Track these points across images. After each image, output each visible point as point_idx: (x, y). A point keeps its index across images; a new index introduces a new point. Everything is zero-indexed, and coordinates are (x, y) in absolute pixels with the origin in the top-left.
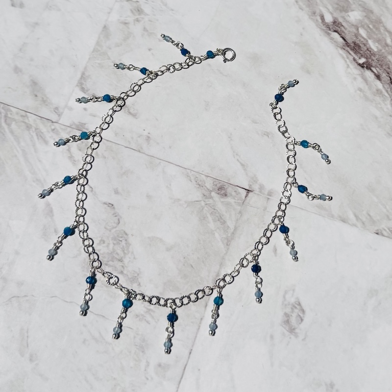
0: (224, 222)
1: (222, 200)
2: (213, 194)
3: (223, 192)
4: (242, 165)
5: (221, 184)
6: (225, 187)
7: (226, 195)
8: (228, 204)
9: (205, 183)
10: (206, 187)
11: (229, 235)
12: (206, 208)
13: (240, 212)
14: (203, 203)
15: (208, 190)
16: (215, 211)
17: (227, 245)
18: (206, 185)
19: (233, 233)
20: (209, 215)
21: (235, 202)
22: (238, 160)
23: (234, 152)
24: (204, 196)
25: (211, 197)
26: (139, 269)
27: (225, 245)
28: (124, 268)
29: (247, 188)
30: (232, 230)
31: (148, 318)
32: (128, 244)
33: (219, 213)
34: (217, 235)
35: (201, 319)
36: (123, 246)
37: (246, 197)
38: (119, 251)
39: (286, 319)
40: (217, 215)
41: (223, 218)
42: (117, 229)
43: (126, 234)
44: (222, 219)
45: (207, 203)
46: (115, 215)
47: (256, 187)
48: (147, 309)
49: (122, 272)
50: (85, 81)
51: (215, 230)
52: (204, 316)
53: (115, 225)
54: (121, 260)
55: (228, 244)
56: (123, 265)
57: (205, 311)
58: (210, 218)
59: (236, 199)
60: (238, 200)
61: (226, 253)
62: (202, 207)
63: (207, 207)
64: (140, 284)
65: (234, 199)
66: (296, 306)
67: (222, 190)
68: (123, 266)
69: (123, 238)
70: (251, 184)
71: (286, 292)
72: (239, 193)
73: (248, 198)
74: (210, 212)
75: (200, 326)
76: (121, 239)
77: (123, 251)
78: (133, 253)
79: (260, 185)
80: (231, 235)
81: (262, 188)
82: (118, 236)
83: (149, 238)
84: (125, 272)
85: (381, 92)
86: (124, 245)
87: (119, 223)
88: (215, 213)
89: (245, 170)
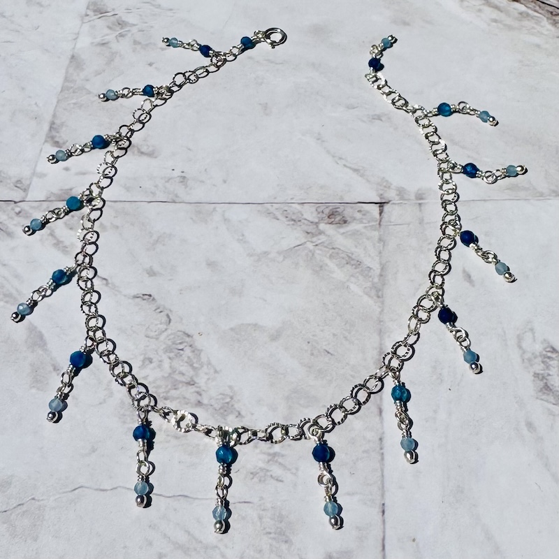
0: (359, 263)
1: (342, 230)
2: (322, 226)
3: (338, 218)
4: (356, 170)
5: (331, 208)
6: (338, 210)
7: (345, 222)
8: (355, 234)
9: (302, 215)
10: (306, 219)
11: (376, 280)
12: (318, 252)
13: (380, 240)
14: (310, 246)
15: (312, 222)
16: (336, 250)
17: (378, 297)
18: (305, 216)
19: (381, 275)
20: (328, 261)
21: (366, 227)
22: (345, 166)
23: (333, 157)
24: (308, 233)
25: (321, 233)
26: (230, 387)
27: (375, 298)
28: (200, 395)
29: (378, 200)
30: (378, 272)
31: (276, 471)
32: (197, 351)
33: (343, 252)
34: (353, 287)
35: (381, 439)
36: (189, 357)
37: (381, 214)
38: (184, 368)
39: (542, 384)
40: (343, 255)
41: (353, 257)
42: (169, 332)
43: (189, 336)
44: (353, 260)
45: (317, 243)
46: (159, 310)
47: (391, 194)
48: (269, 454)
49: (199, 402)
50: (58, 132)
51: (348, 281)
52: (383, 433)
53: (163, 327)
54: (191, 383)
55: (380, 294)
56: (197, 390)
57: (382, 422)
58: (331, 265)
59: (364, 221)
60: (369, 222)
61: (382, 310)
62: (311, 251)
63: (321, 250)
64: (239, 414)
65: (362, 222)
66: (549, 354)
67: (335, 215)
68: (198, 393)
69: (185, 344)
70: (381, 192)
71: (520, 339)
72: (368, 212)
73: (385, 215)
74: (328, 255)
75: (383, 454)
76: (181, 347)
77: (191, 365)
78: (209, 363)
79: (397, 190)
80: (379, 280)
81: (401, 192)
82: (174, 343)
83: (232, 329)
84: (205, 401)
85: (528, 15)
86: (190, 354)
87: (170, 322)
88: (338, 253)
89: (362, 176)
